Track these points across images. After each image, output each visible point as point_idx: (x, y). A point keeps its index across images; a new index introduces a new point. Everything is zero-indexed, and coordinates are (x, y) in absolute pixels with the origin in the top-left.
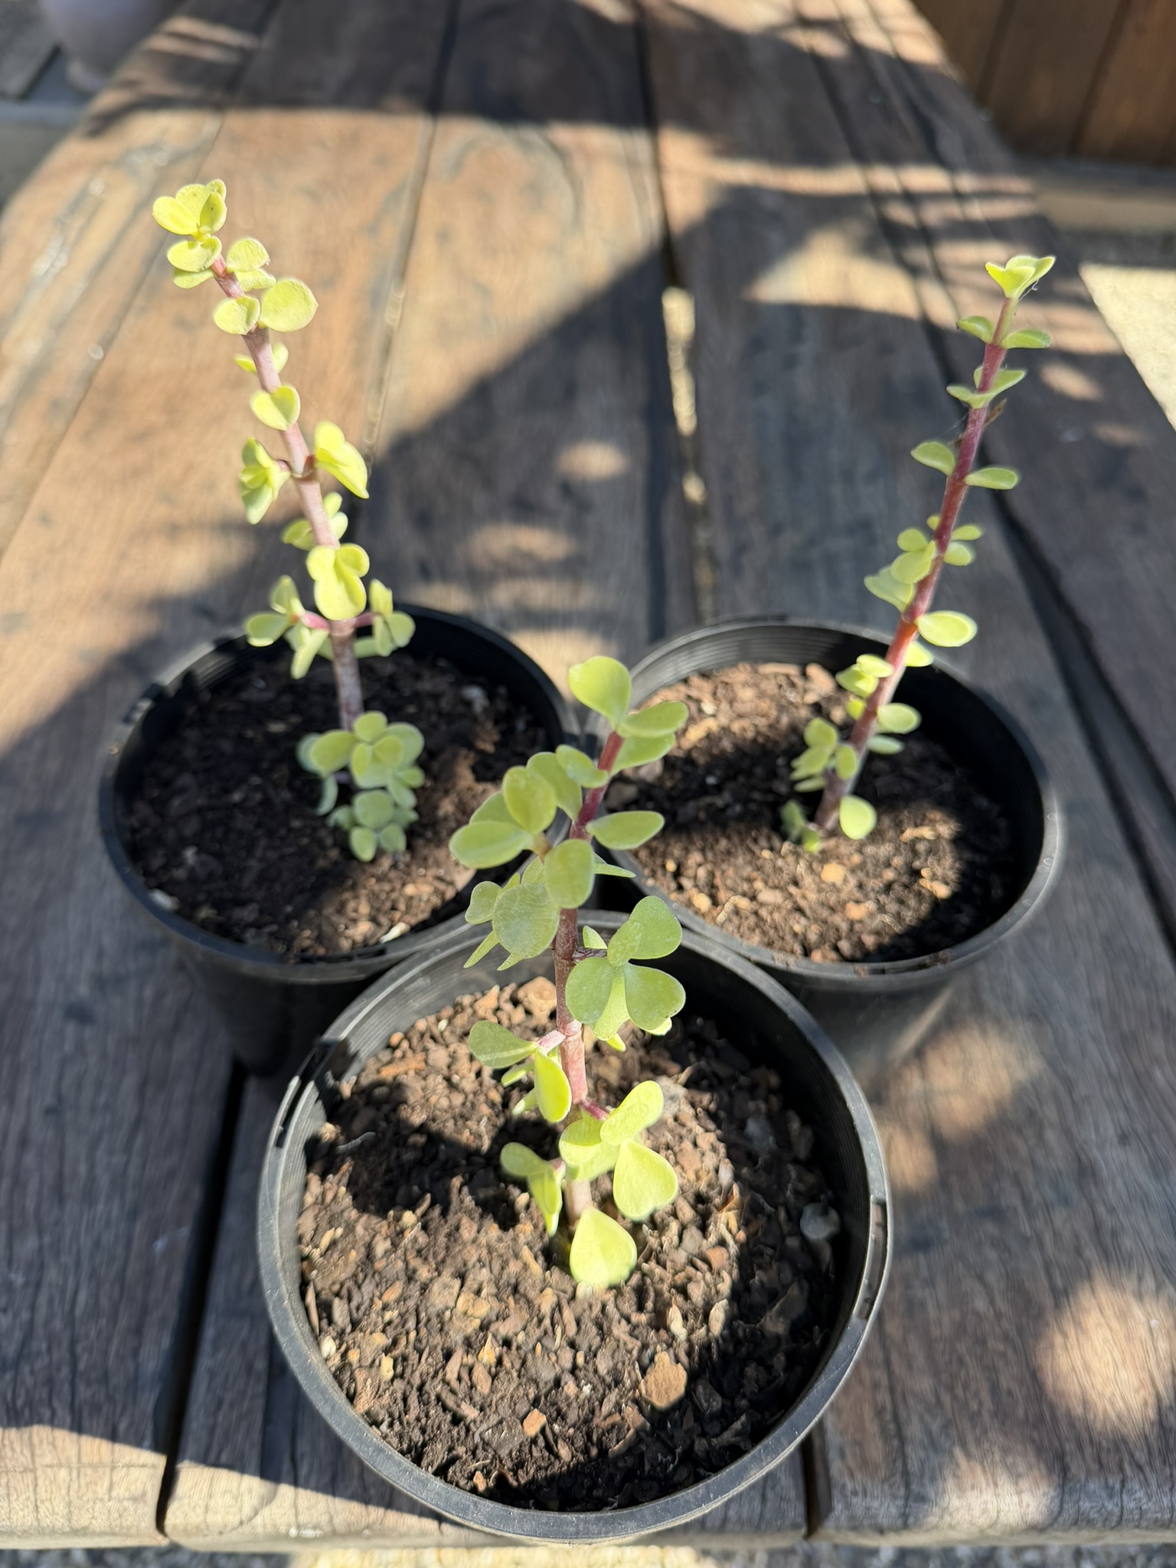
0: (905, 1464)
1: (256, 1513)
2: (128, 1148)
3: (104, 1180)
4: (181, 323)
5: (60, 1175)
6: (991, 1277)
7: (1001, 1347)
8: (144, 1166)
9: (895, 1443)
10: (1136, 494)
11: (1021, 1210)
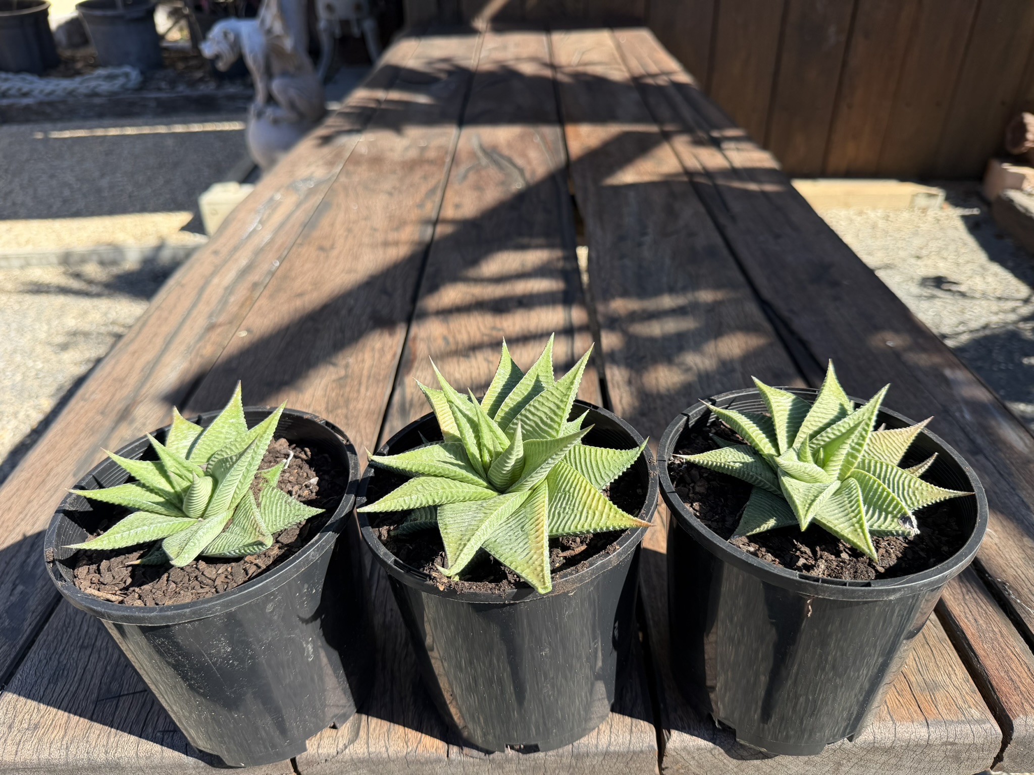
1: (346, 748)
4: (321, 248)
10: (835, 284)
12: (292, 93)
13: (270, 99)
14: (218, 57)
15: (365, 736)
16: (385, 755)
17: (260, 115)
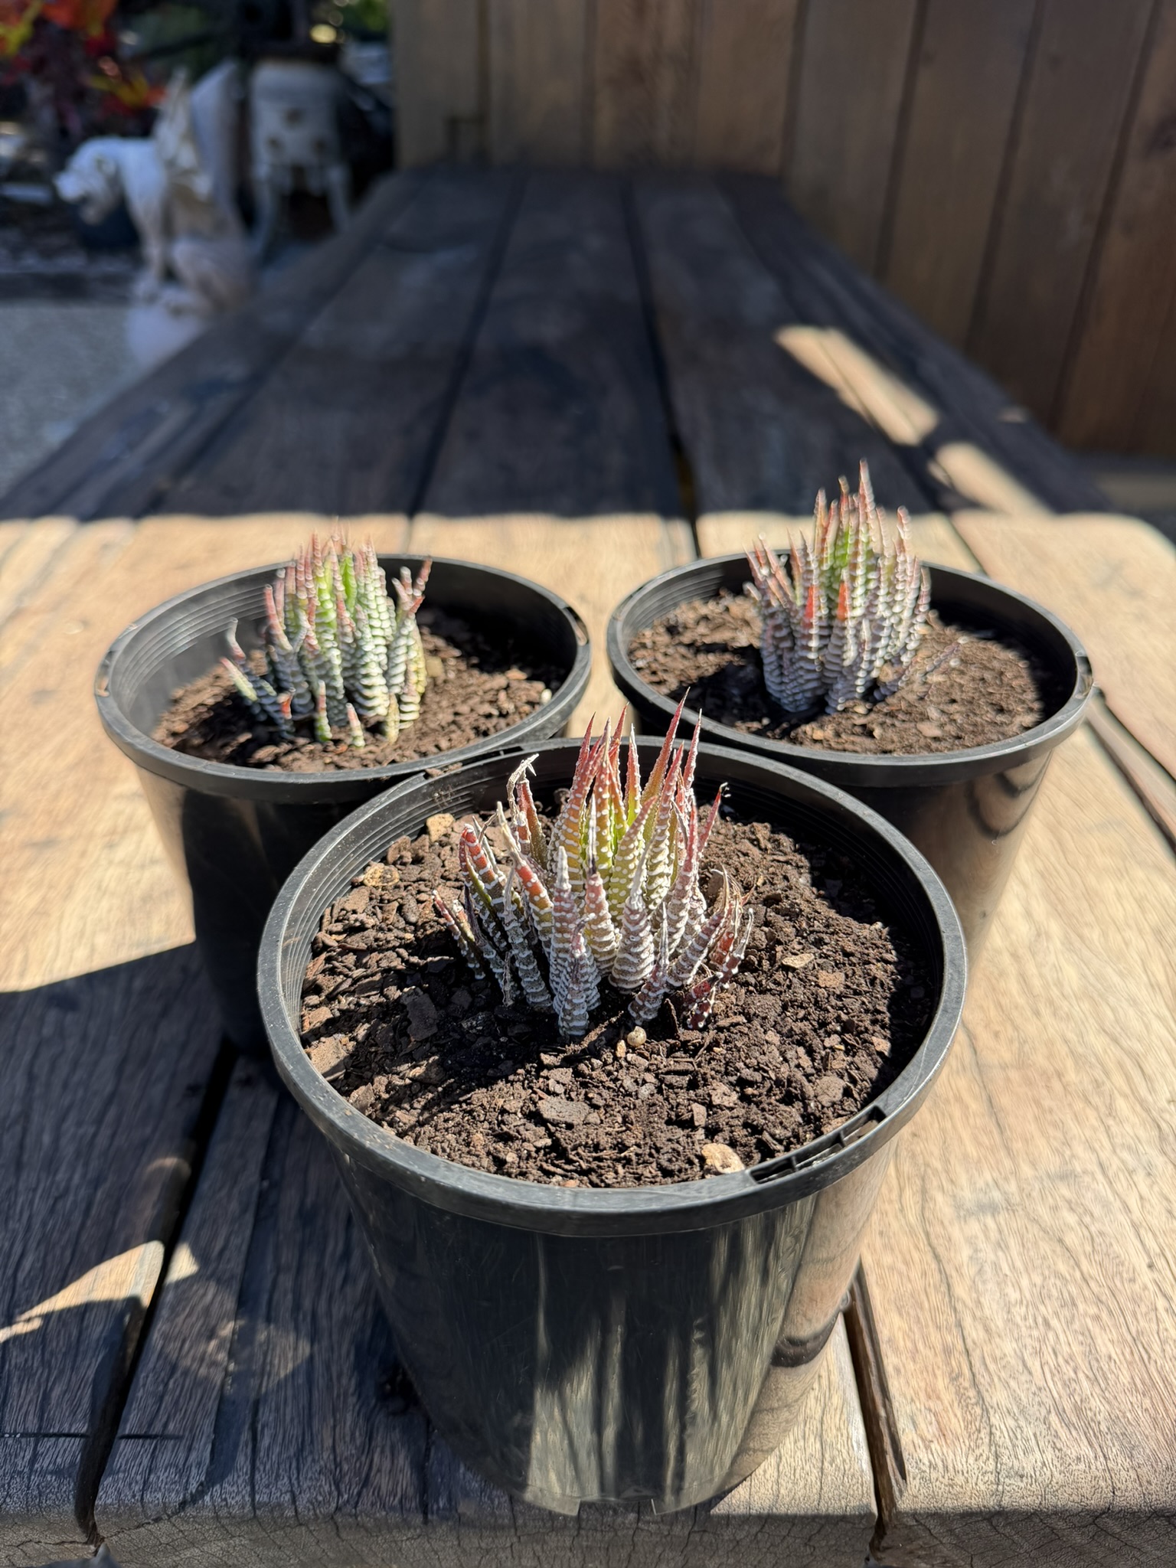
0: (991, 1433)
1: (203, 1492)
2: (99, 1121)
3: (68, 1150)
5: (21, 1146)
6: (1071, 1239)
7: (1093, 1310)
8: (113, 1136)
9: (978, 1410)
11: (1100, 1176)
12: (207, 266)
13: (170, 275)
14: (85, 200)
15: (247, 1467)
16: (289, 1513)
17: (152, 299)
